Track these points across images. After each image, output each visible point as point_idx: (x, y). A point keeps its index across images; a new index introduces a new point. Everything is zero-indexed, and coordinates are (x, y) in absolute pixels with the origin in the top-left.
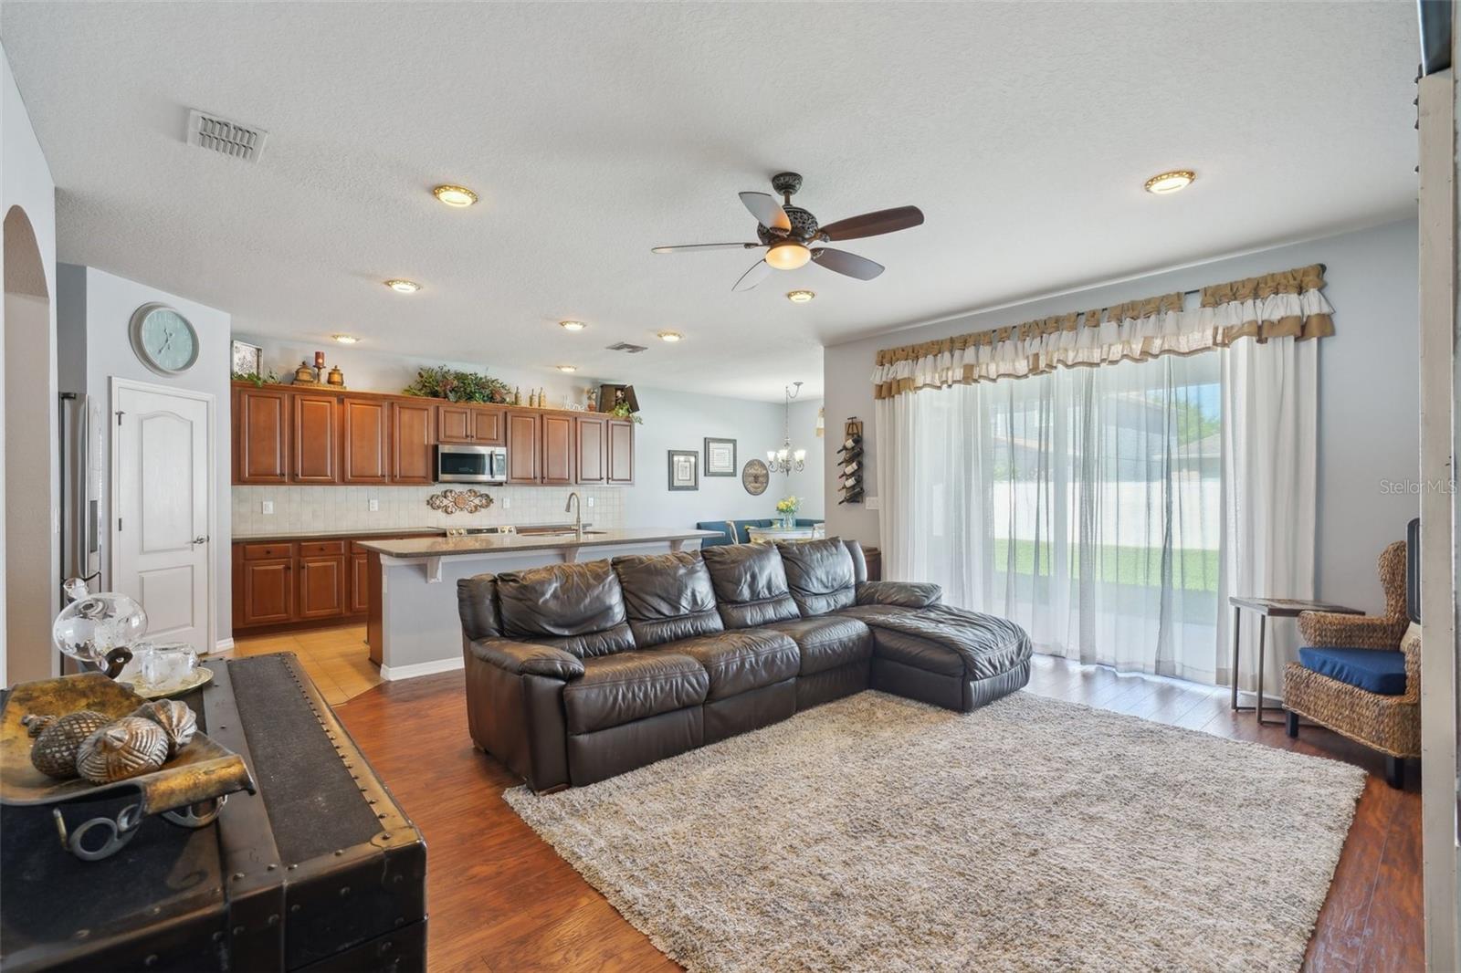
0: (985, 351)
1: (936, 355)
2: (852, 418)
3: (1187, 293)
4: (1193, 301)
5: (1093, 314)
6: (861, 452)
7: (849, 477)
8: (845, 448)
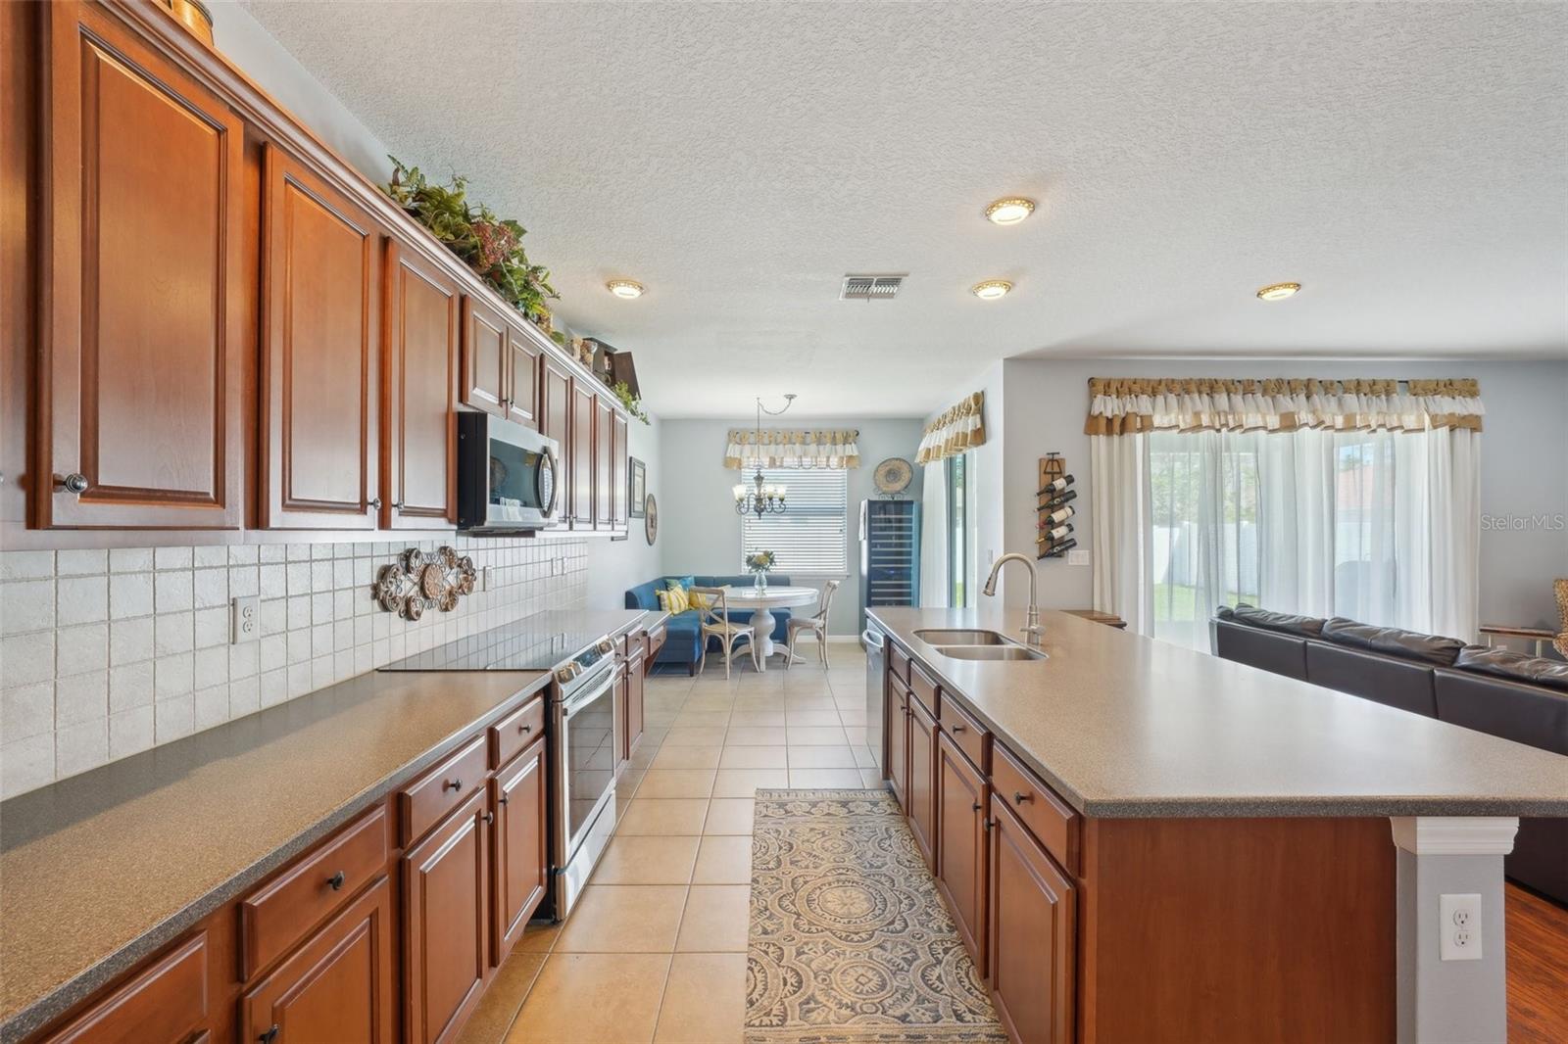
1: (1179, 395)
2: (1053, 454)
3: (1400, 382)
4: (1398, 387)
5: (1332, 383)
6: (1075, 496)
7: (1058, 525)
8: (1050, 490)
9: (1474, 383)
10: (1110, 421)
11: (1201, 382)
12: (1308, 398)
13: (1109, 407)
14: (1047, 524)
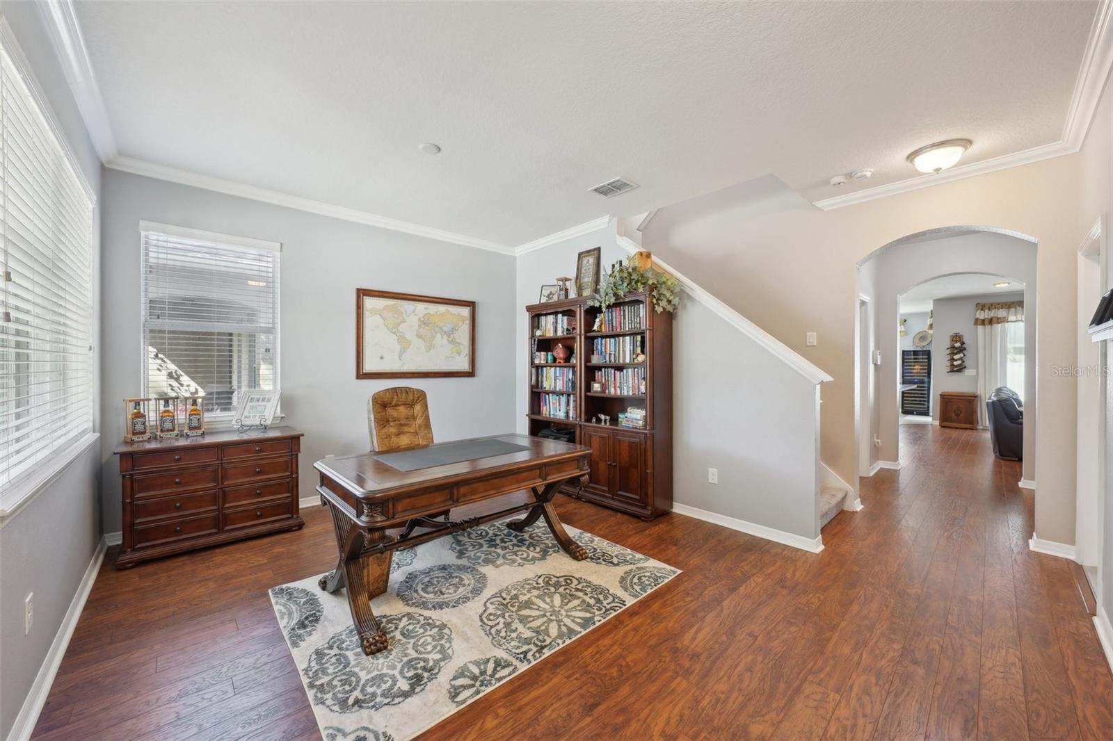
2: (956, 334)
6: (965, 349)
7: (956, 360)
8: (953, 347)
10: (983, 320)
13: (982, 315)
14: (953, 360)
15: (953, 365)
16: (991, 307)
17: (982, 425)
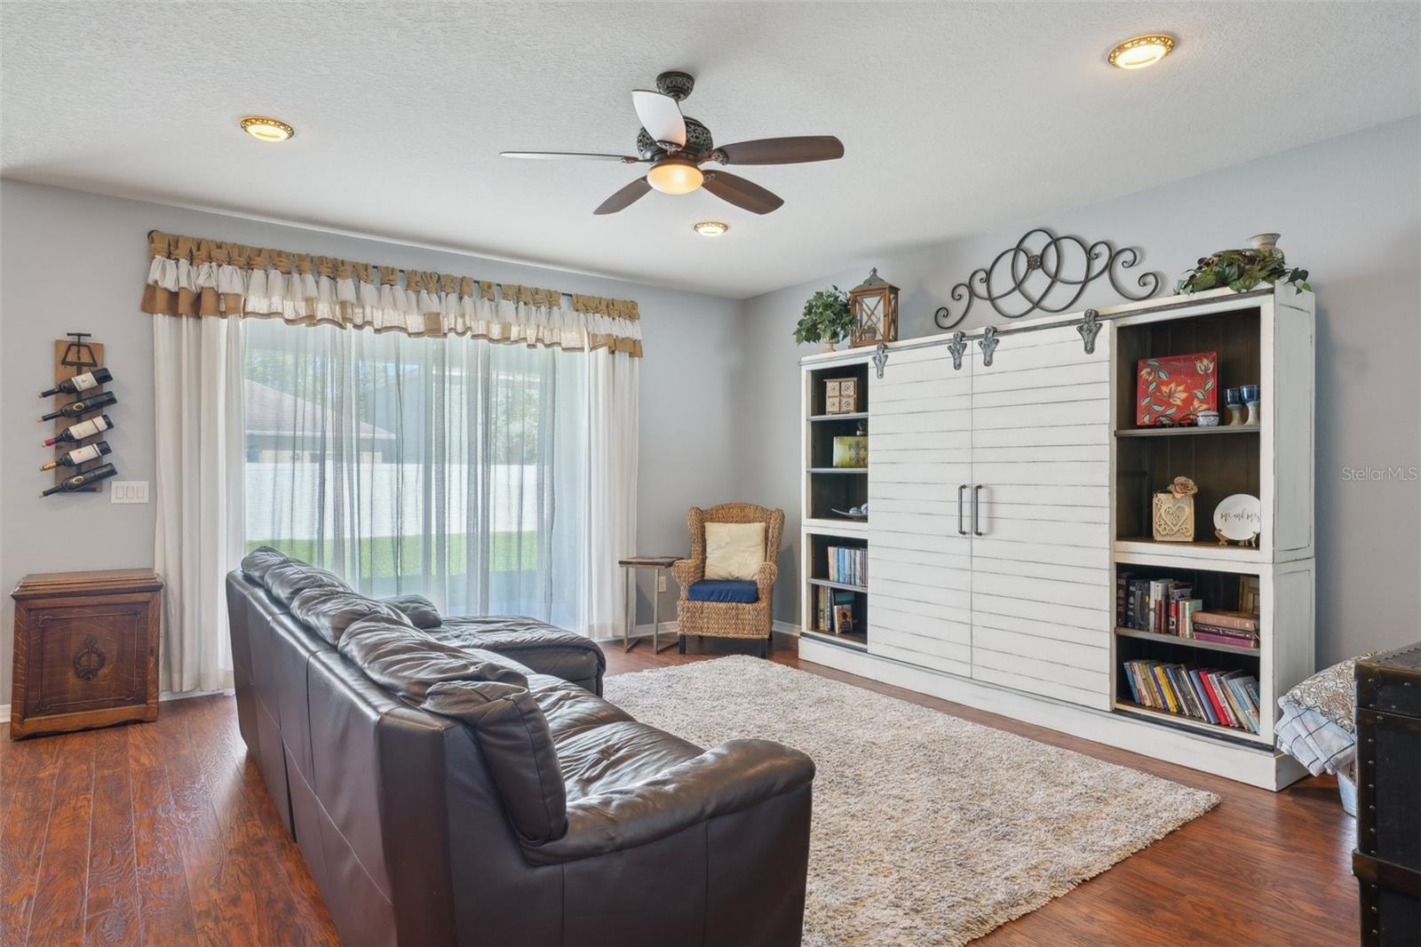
0: (368, 290)
1: (289, 273)
2: (79, 335)
3: (563, 294)
4: (564, 302)
5: (490, 286)
6: (112, 401)
7: (79, 443)
8: (66, 389)
9: (634, 305)
10: (174, 296)
11: (322, 260)
12: (461, 298)
13: (171, 275)
14: (64, 441)
15: (69, 463)
16: (198, 252)
17: (170, 688)
